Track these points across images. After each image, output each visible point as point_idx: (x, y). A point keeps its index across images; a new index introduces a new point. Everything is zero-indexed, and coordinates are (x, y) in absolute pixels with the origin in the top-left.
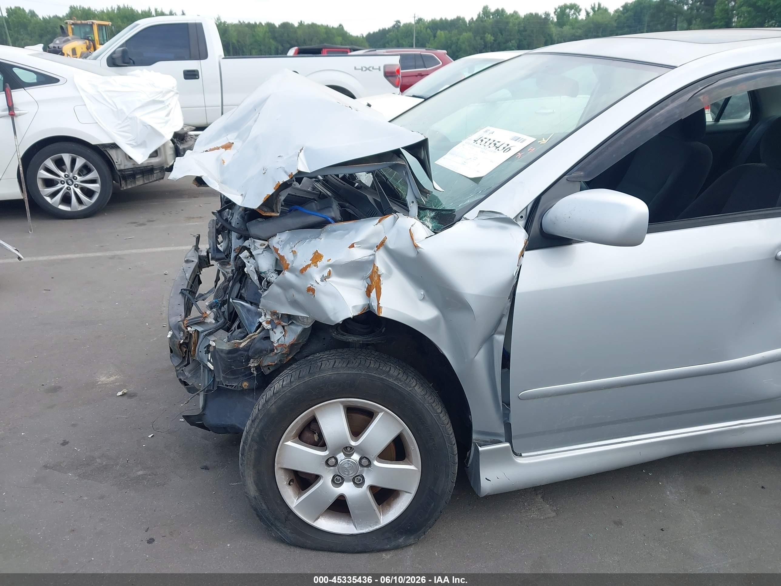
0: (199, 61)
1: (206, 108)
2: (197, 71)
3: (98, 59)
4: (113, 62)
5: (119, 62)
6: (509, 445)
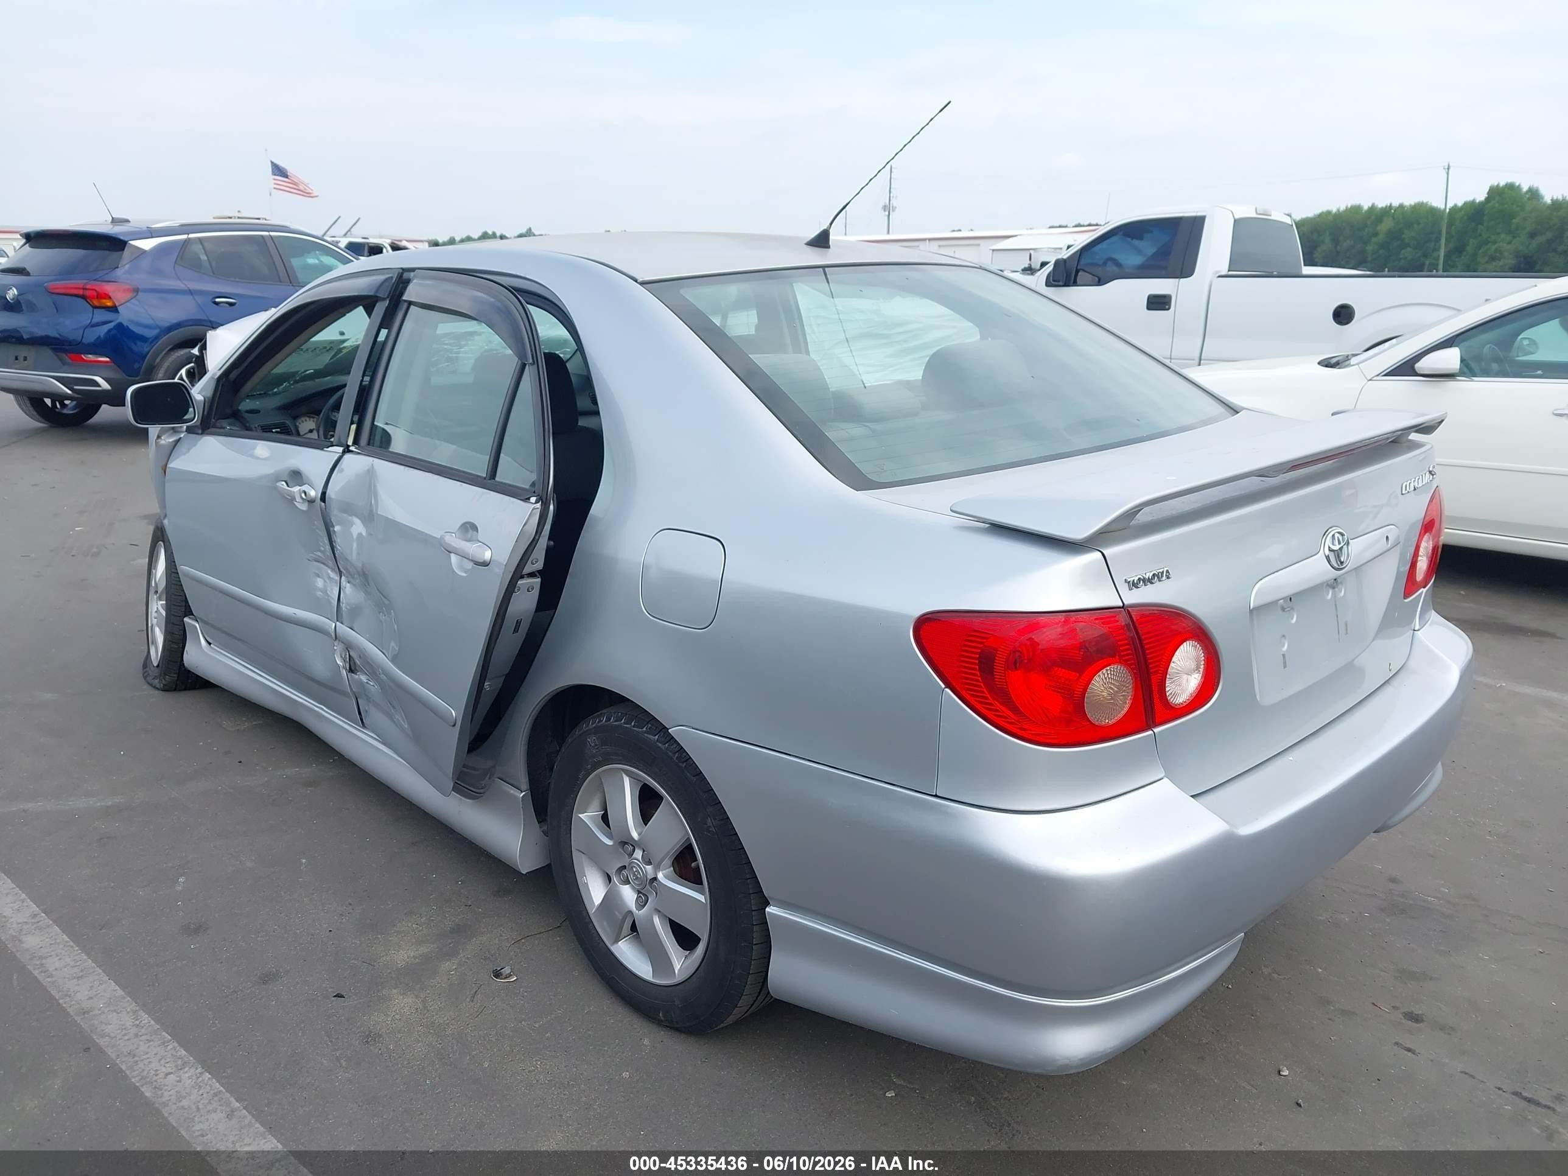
0: (1177, 280)
2: (1170, 297)
6: (197, 625)
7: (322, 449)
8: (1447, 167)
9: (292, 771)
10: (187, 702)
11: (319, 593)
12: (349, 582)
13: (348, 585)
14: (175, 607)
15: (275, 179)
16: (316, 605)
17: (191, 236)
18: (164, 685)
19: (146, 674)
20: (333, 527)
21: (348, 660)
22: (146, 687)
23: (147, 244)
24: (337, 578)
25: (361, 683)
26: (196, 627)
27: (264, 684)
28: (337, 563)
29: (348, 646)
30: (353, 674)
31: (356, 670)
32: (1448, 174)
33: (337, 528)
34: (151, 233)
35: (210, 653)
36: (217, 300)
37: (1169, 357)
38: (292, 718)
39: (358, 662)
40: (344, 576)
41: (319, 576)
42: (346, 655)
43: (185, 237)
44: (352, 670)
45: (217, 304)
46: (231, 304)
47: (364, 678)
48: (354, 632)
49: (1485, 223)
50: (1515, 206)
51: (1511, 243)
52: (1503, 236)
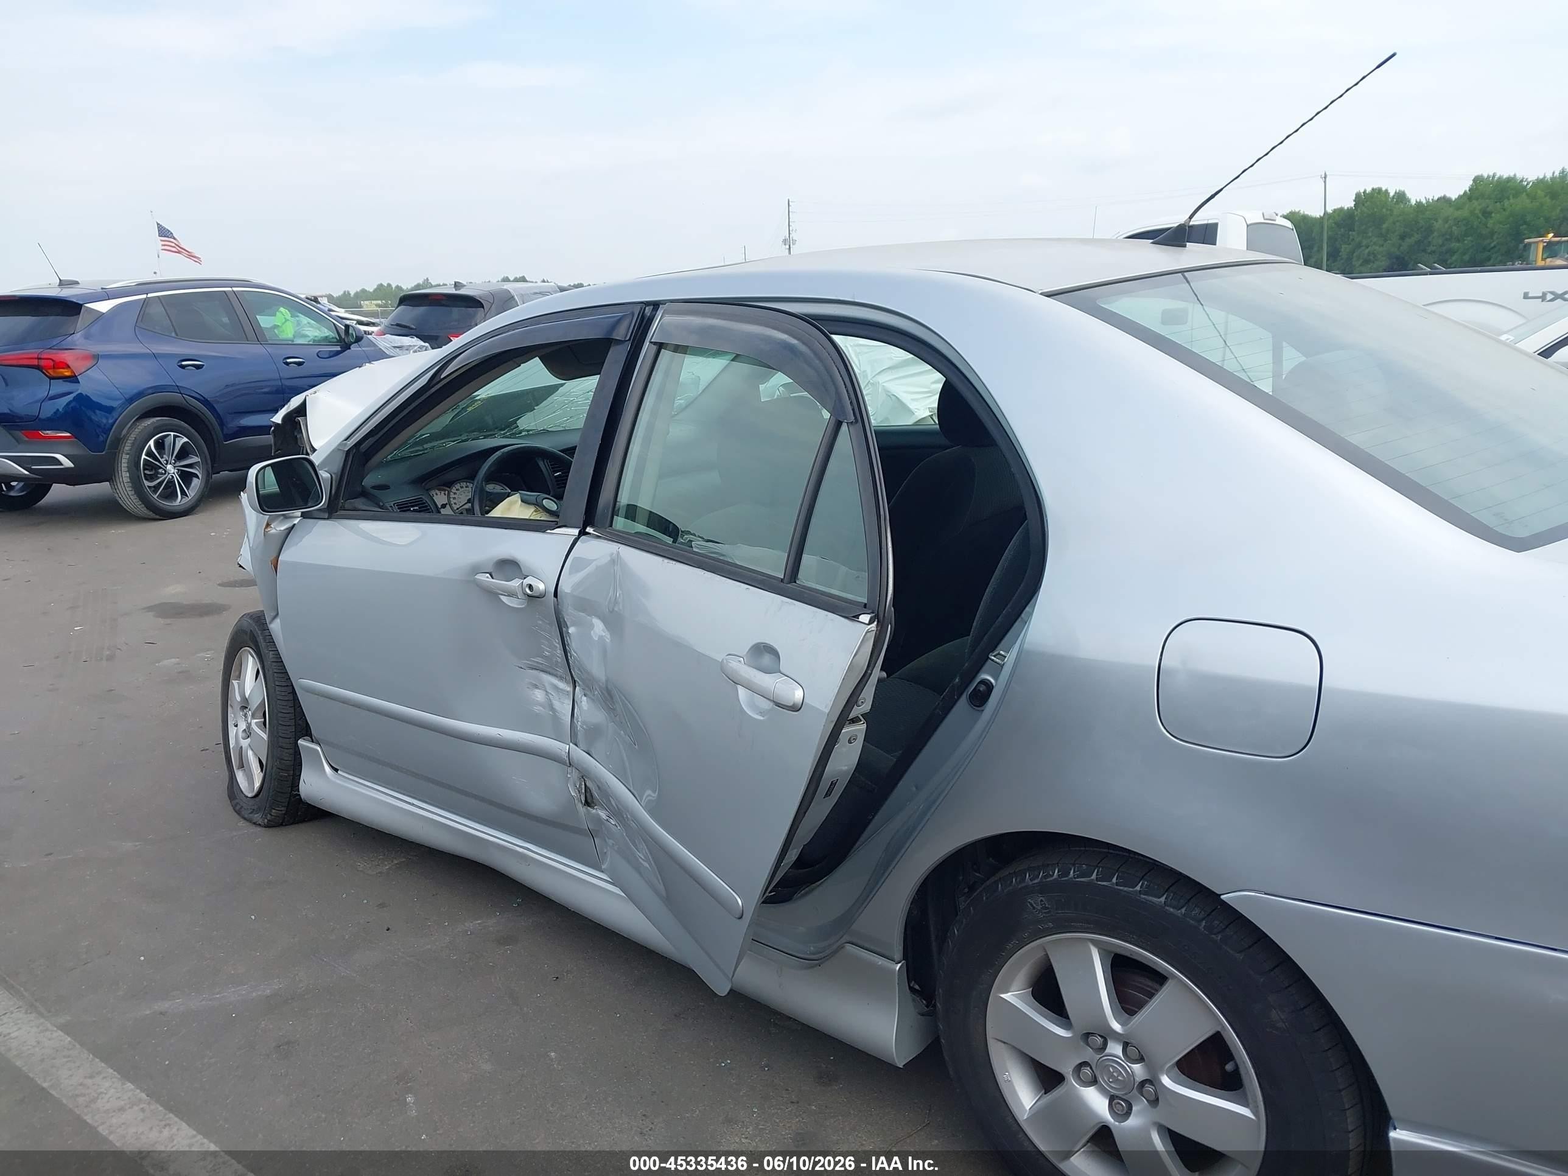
6: (319, 749)
7: (544, 532)
8: (1323, 176)
9: (472, 925)
10: (297, 838)
11: (537, 709)
12: (585, 695)
13: (584, 698)
14: (284, 728)
15: (162, 241)
16: (531, 723)
17: (150, 295)
18: (269, 821)
19: (238, 808)
20: (568, 628)
21: (583, 791)
22: (242, 823)
23: (103, 307)
24: (569, 689)
25: (599, 818)
26: (318, 751)
27: (432, 819)
28: (570, 670)
29: (584, 775)
30: (589, 808)
31: (593, 802)
32: (1325, 182)
33: (571, 630)
34: (107, 295)
35: (338, 782)
36: (184, 363)
38: (475, 860)
39: (595, 794)
40: (579, 686)
41: (536, 687)
42: (581, 785)
43: (144, 296)
44: (588, 803)
45: (183, 367)
46: (198, 367)
47: (603, 814)
48: (592, 759)
49: (1356, 229)
50: (1384, 210)
51: (1383, 246)
52: (1375, 239)
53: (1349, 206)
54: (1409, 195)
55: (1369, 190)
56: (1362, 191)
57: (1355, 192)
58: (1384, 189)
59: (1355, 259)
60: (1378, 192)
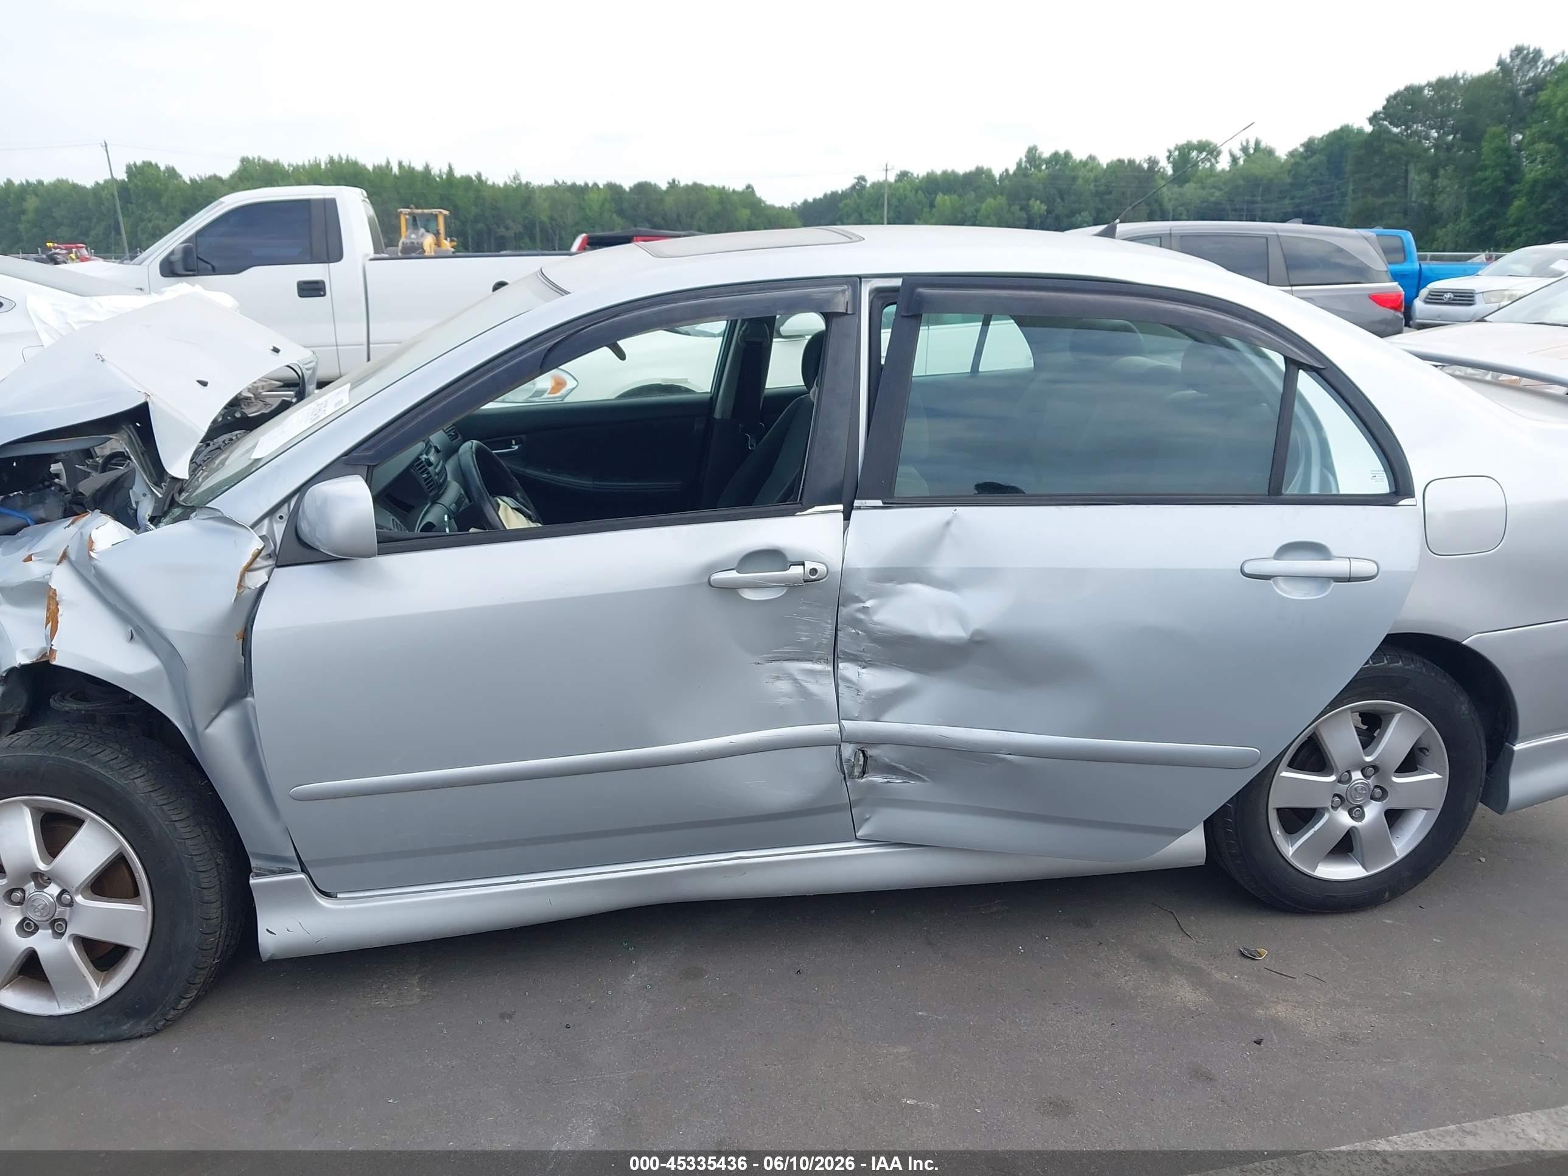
0: (326, 264)
1: (339, 348)
2: (323, 283)
3: (144, 263)
4: (170, 269)
5: (180, 270)
6: (303, 876)
7: (793, 515)
8: (104, 145)
11: (783, 701)
12: (867, 667)
13: (866, 670)
20: (860, 603)
21: (861, 763)
24: (830, 669)
25: (870, 786)
26: (301, 880)
28: (835, 647)
29: (862, 745)
30: (859, 780)
33: (869, 604)
35: (342, 907)
37: (335, 344)
41: (779, 678)
42: (858, 758)
44: (864, 774)
47: (879, 779)
49: (134, 202)
50: (158, 185)
51: (165, 220)
52: (156, 214)
53: (121, 178)
54: (179, 170)
55: (139, 163)
56: (132, 163)
57: (125, 164)
58: (153, 163)
59: (139, 233)
60: (148, 165)
